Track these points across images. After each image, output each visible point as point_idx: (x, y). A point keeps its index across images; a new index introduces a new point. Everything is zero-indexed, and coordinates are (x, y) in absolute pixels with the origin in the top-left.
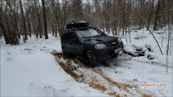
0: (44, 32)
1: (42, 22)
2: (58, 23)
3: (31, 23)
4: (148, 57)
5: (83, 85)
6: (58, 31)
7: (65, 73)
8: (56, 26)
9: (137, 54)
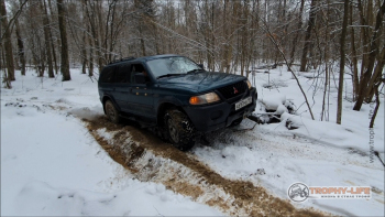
0: (59, 65)
1: (56, 38)
2: (97, 43)
3: (24, 41)
4: (287, 123)
5: (151, 186)
6: (95, 64)
7: (111, 160)
8: (91, 50)
9: (268, 119)
